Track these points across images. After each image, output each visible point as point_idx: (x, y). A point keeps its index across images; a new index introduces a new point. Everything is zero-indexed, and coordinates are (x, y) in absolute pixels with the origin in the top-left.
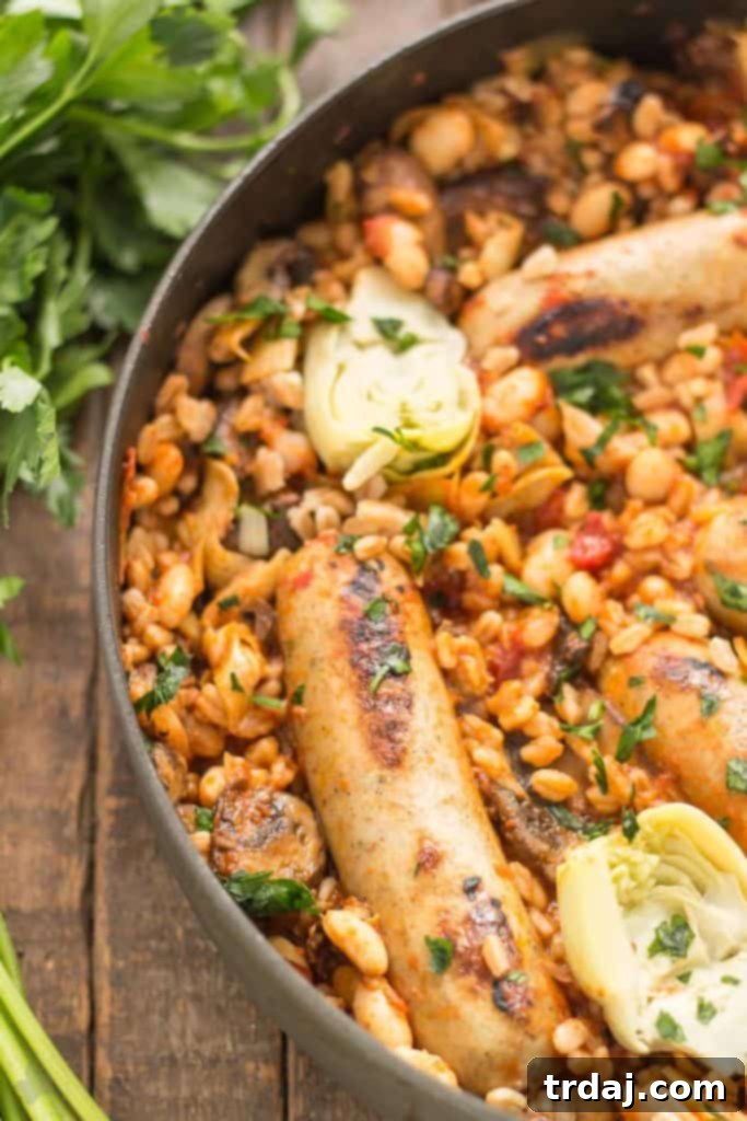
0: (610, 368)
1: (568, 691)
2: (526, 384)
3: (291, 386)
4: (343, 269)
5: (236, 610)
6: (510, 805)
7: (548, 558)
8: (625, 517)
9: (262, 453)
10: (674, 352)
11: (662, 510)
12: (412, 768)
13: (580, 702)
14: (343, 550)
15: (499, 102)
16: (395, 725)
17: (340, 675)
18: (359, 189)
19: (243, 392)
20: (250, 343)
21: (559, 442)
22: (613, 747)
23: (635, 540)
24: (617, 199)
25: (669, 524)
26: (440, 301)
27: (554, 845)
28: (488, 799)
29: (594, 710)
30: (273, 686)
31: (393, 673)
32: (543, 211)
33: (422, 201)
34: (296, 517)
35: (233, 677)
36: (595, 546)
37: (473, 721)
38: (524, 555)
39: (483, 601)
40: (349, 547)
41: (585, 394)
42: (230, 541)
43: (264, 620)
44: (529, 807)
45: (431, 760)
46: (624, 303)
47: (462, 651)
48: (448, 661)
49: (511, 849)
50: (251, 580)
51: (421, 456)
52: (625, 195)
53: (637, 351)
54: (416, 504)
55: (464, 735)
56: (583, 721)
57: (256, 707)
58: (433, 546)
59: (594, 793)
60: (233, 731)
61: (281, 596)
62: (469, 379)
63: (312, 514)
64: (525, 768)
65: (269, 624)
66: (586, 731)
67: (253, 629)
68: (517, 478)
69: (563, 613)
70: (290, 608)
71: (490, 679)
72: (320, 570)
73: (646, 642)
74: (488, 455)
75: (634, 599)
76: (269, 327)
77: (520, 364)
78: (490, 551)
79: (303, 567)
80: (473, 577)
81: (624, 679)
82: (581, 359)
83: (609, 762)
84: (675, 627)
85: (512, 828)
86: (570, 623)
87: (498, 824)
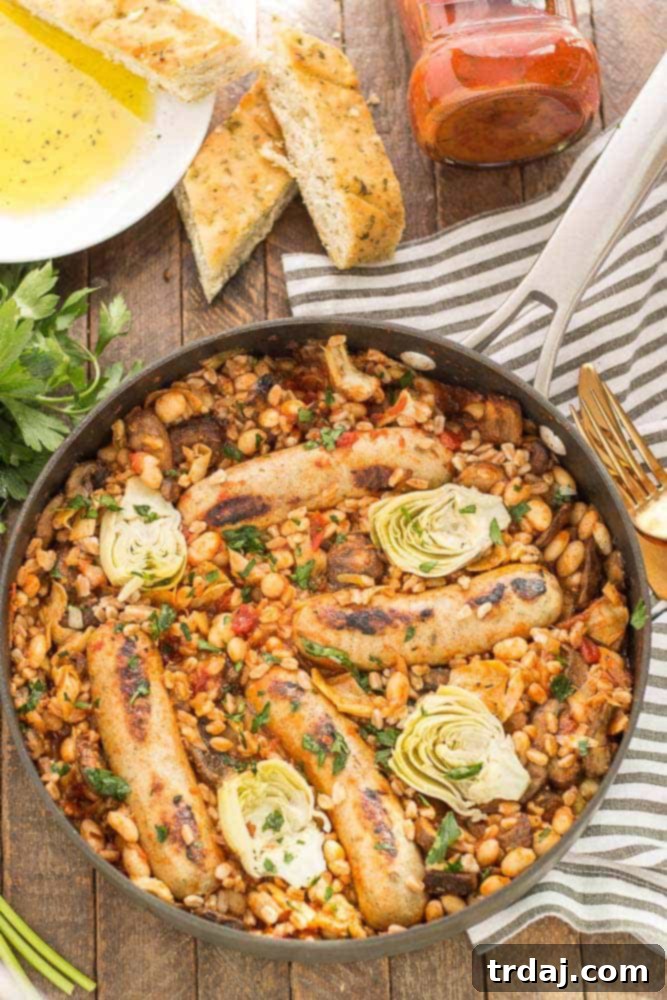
0: (254, 529)
1: (229, 697)
2: (210, 540)
3: (94, 545)
4: (121, 477)
5: (67, 658)
6: (199, 756)
7: (221, 629)
8: (260, 607)
9: (80, 577)
10: (285, 520)
11: (278, 603)
12: (150, 742)
13: (235, 703)
14: (118, 631)
15: (201, 383)
16: (141, 721)
17: (116, 695)
18: (128, 435)
19: (70, 545)
20: (72, 521)
21: (226, 568)
22: (250, 726)
23: (264, 619)
24: (258, 437)
25: (281, 611)
26: (168, 497)
27: (221, 773)
28: (189, 753)
29: (241, 707)
30: (86, 696)
31: (141, 695)
32: (224, 439)
33: (159, 443)
34: (97, 611)
35: (65, 695)
36: (244, 623)
37: (182, 714)
38: (210, 626)
39: (189, 651)
40: (121, 629)
41: (240, 544)
42: (64, 622)
43: (81, 662)
44: (209, 756)
45: (159, 738)
46: (260, 498)
47: (176, 681)
48: (169, 685)
49: (199, 777)
50: (75, 643)
51: (156, 580)
52: (264, 435)
53: (267, 520)
54: (155, 603)
55: (178, 721)
56: (236, 713)
57: (77, 708)
58: (162, 626)
59: (241, 748)
60: (66, 720)
61: (89, 650)
62: (181, 539)
63: (104, 609)
64: (208, 736)
65: (83, 666)
66: (237, 718)
67: (75, 667)
68: (206, 588)
69: (228, 656)
70: (92, 660)
71: (191, 692)
72: (107, 640)
73: (267, 673)
74: (191, 577)
75: (264, 649)
76: (83, 513)
77: (207, 530)
78: (192, 627)
79: (99, 639)
80: (183, 639)
81: (255, 693)
82: (239, 525)
83: (247, 734)
84: (283, 664)
85: (200, 767)
86: (230, 663)
87: (193, 765)
